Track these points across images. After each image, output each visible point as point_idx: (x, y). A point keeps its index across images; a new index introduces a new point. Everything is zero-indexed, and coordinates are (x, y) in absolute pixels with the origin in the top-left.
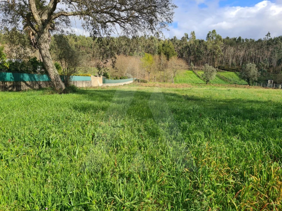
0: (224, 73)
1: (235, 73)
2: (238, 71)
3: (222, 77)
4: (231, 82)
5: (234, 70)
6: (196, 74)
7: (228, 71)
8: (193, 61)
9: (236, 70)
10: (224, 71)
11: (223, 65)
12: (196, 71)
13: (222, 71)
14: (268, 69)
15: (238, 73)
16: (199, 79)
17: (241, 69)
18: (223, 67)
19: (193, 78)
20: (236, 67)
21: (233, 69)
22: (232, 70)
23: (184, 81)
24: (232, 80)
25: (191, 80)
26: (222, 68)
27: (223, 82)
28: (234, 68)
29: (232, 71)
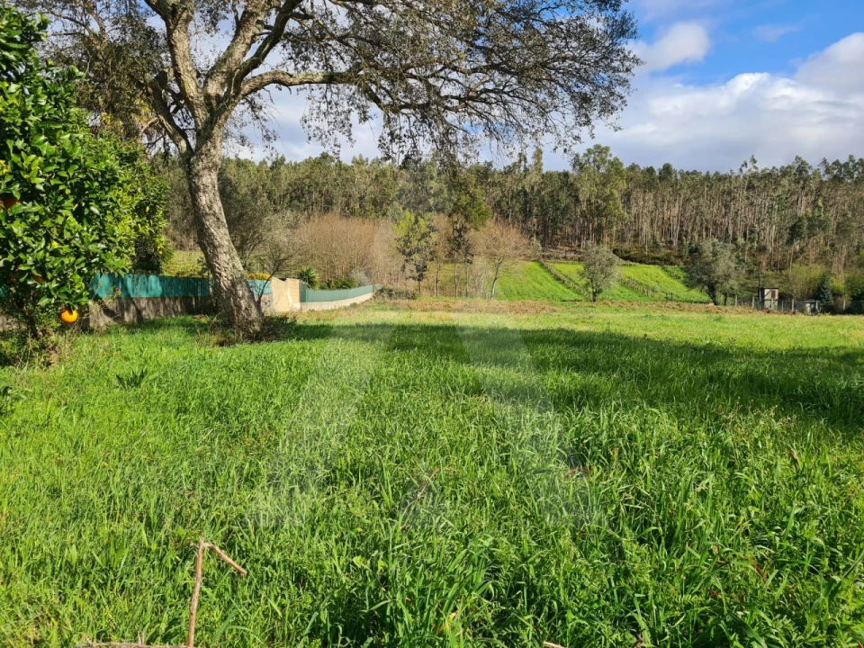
0: (632, 269)
1: (664, 268)
2: (672, 264)
3: (627, 280)
4: (656, 296)
5: (658, 258)
6: (549, 271)
7: (641, 262)
8: (537, 234)
9: (665, 260)
10: (629, 262)
11: (626, 246)
12: (549, 264)
13: (625, 262)
14: (754, 255)
15: (670, 268)
16: (560, 286)
17: (676, 257)
18: (626, 252)
19: (545, 282)
20: (663, 252)
21: (654, 258)
22: (654, 261)
23: (518, 293)
24: (658, 288)
25: (539, 291)
26: (625, 255)
27: (634, 296)
28: (657, 255)
29: (654, 264)
